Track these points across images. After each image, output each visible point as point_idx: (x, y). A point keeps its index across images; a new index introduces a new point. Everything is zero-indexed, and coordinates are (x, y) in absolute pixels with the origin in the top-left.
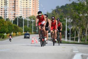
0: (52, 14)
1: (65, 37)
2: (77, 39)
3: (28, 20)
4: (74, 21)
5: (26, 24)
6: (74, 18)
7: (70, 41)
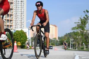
0: (64, 37)
1: (70, 47)
2: (76, 48)
3: (53, 39)
4: (74, 40)
5: (52, 42)
6: (74, 39)
7: (73, 49)
